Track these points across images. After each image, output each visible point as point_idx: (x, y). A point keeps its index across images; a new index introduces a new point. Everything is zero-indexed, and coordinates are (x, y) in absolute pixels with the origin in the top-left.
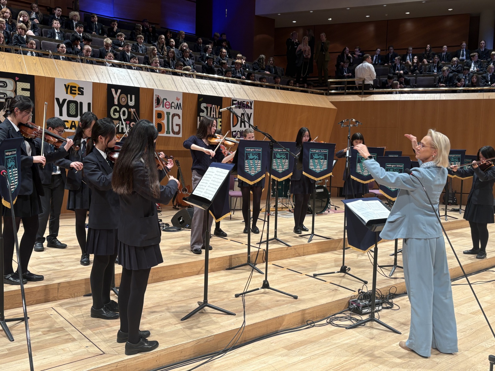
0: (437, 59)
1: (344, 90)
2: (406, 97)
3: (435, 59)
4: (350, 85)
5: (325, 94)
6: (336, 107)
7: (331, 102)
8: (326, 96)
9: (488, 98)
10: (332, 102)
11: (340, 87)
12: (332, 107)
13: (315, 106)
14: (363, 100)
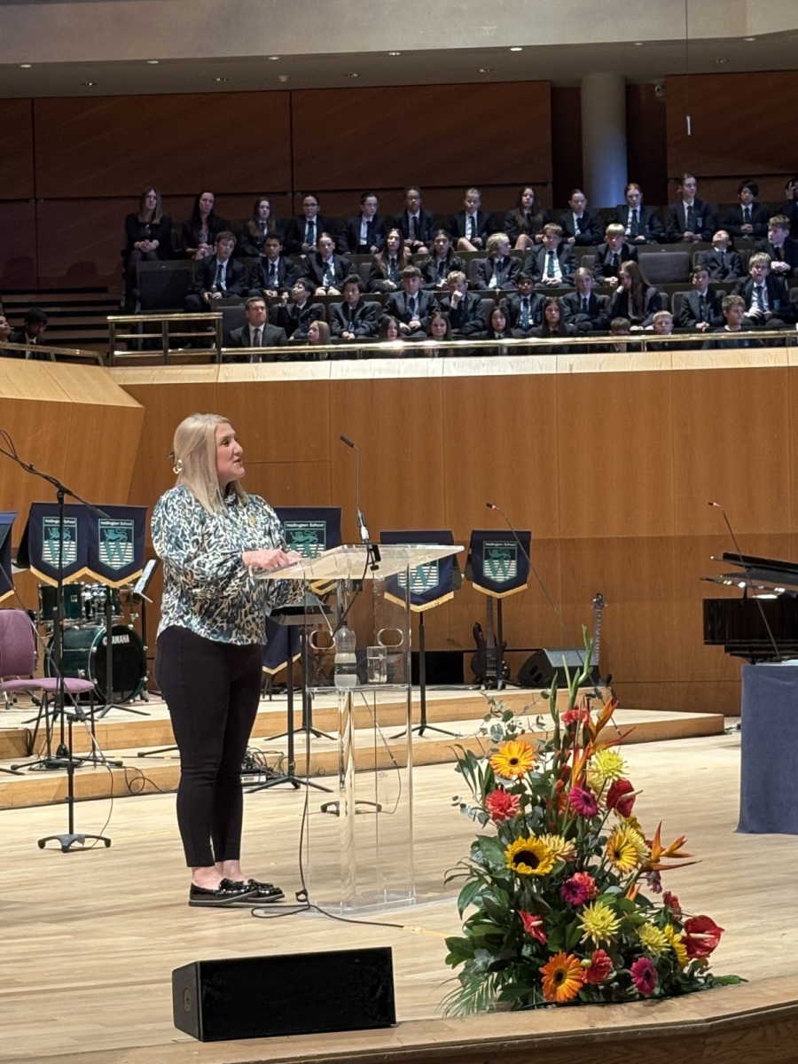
0: (444, 241)
1: (161, 348)
2: (347, 371)
3: (439, 241)
4: (179, 334)
5: (101, 360)
6: (140, 402)
7: (124, 387)
8: (107, 368)
9: (568, 372)
10: (126, 388)
11: (144, 339)
12: (129, 402)
13: (75, 401)
14: (221, 380)
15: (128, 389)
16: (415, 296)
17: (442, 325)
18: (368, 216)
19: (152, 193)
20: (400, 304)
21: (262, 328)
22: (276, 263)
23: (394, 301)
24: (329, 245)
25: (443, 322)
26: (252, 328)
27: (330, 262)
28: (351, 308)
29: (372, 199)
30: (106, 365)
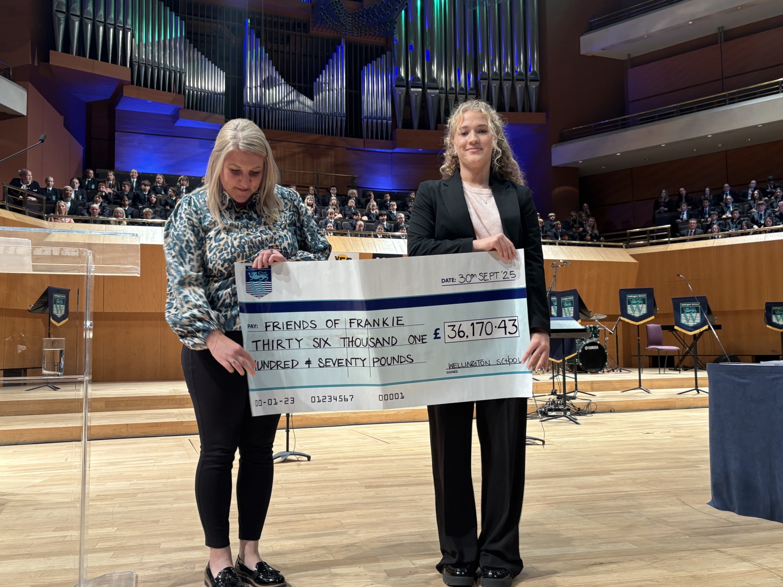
4: (653, 235)
5: (624, 246)
6: (637, 260)
8: (626, 249)
12: (633, 260)
13: (606, 260)
14: (669, 250)
15: (632, 256)
16: (763, 213)
17: (770, 222)
18: (752, 188)
19: (664, 191)
20: (756, 217)
21: (693, 231)
22: (707, 209)
23: (753, 216)
24: (730, 199)
25: (770, 220)
26: (690, 231)
27: (730, 206)
28: (735, 221)
29: (754, 181)
30: (626, 248)
